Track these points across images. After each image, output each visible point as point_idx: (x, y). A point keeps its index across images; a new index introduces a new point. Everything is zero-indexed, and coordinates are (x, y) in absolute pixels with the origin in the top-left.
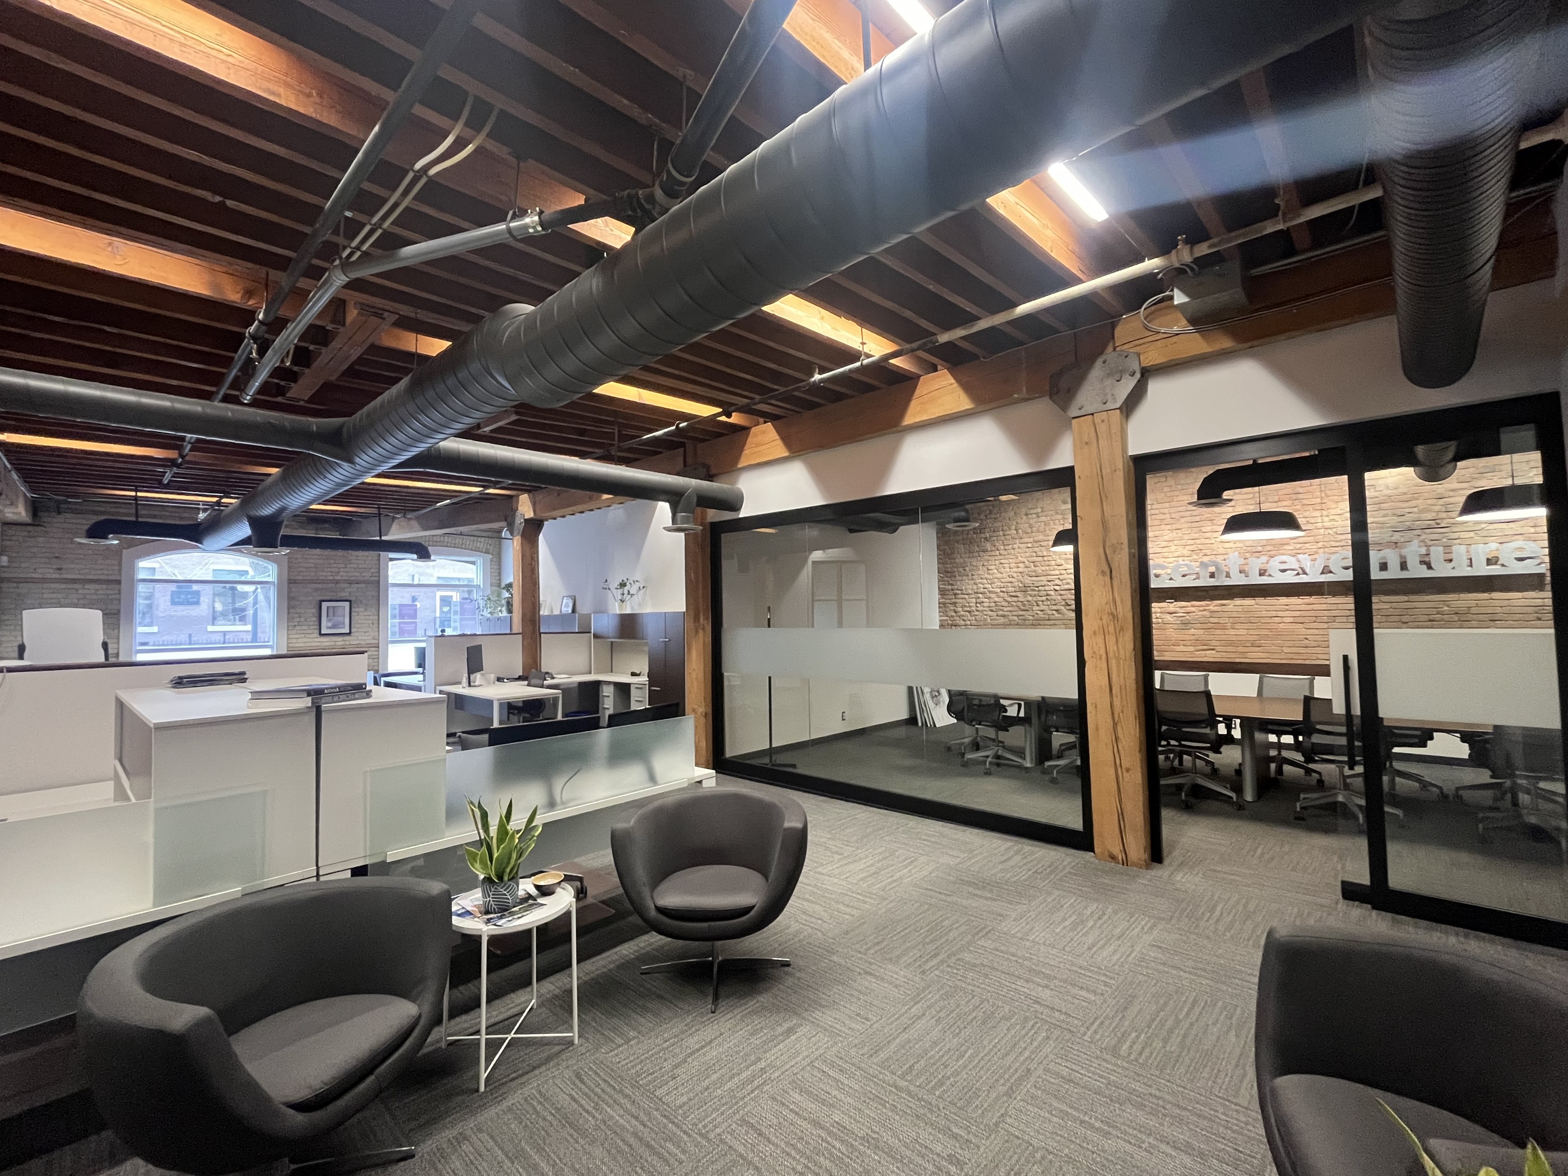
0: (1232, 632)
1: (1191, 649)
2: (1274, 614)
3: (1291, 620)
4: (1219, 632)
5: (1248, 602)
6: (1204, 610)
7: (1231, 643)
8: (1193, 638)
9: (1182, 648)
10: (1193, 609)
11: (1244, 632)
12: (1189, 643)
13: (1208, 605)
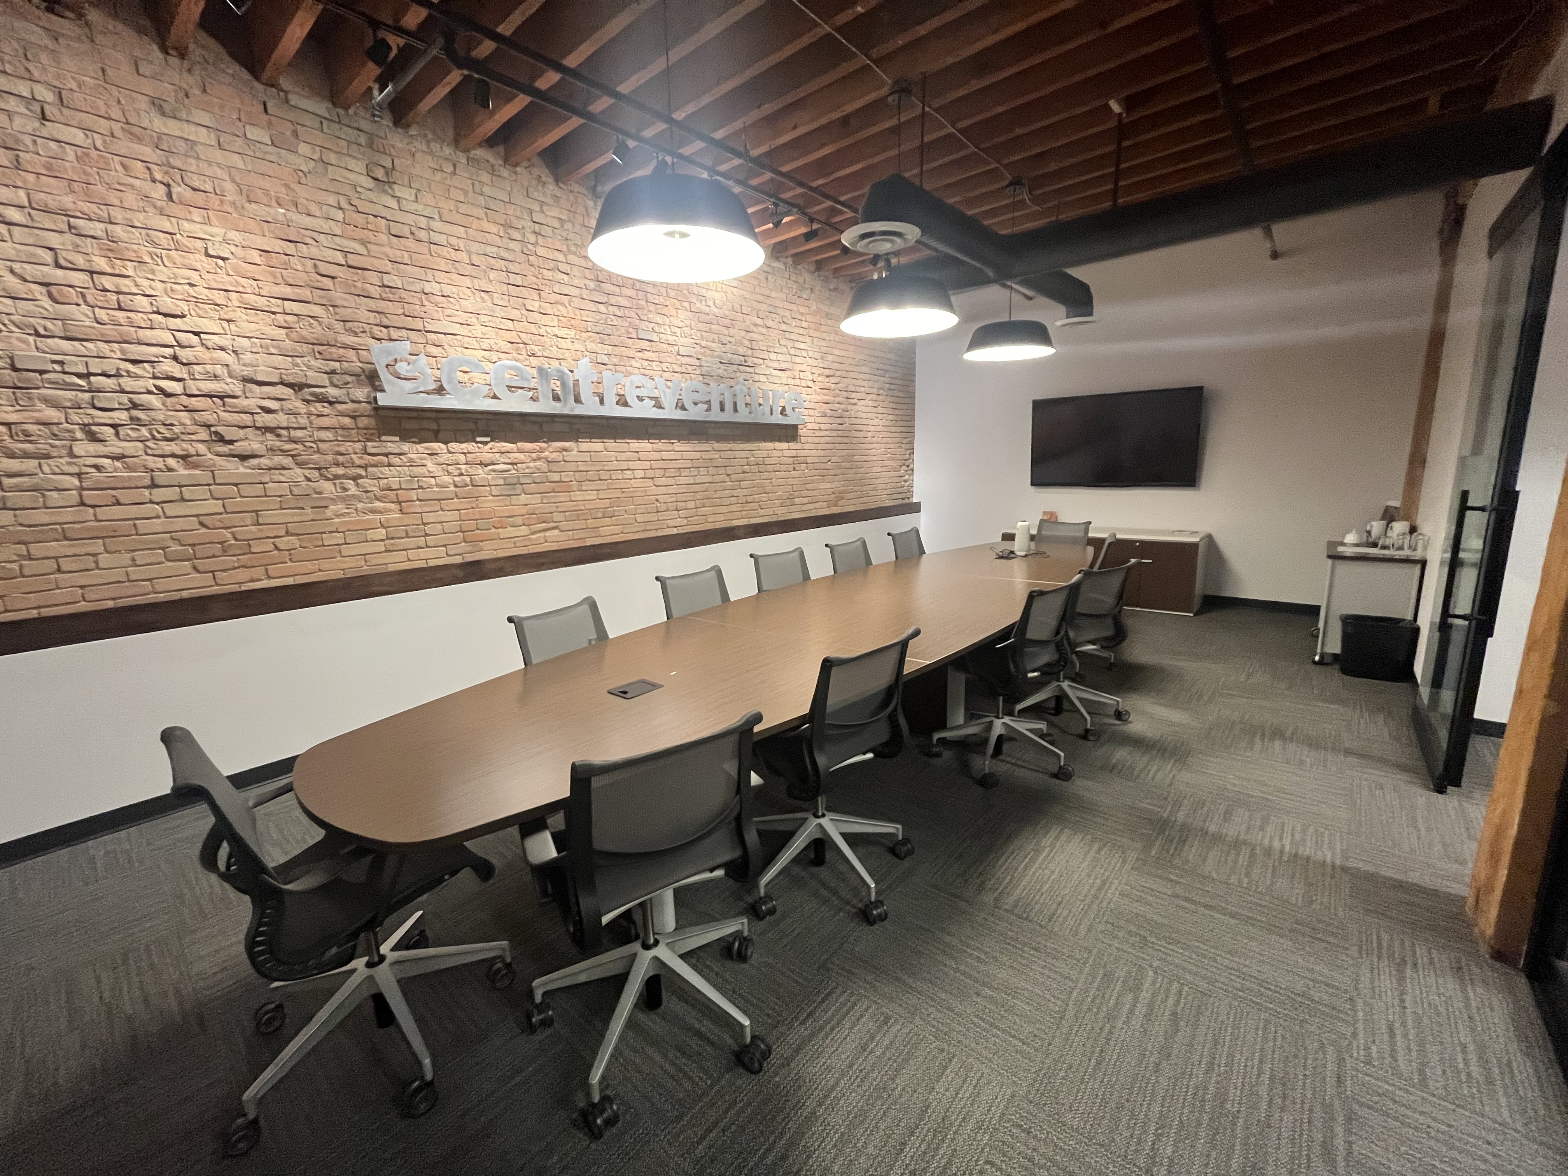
0: (578, 496)
1: (524, 530)
2: (624, 465)
3: (641, 474)
4: (562, 497)
5: (596, 445)
6: (539, 459)
7: (578, 514)
8: (524, 511)
9: (510, 532)
10: (521, 456)
11: (593, 495)
12: (519, 520)
13: (542, 450)
